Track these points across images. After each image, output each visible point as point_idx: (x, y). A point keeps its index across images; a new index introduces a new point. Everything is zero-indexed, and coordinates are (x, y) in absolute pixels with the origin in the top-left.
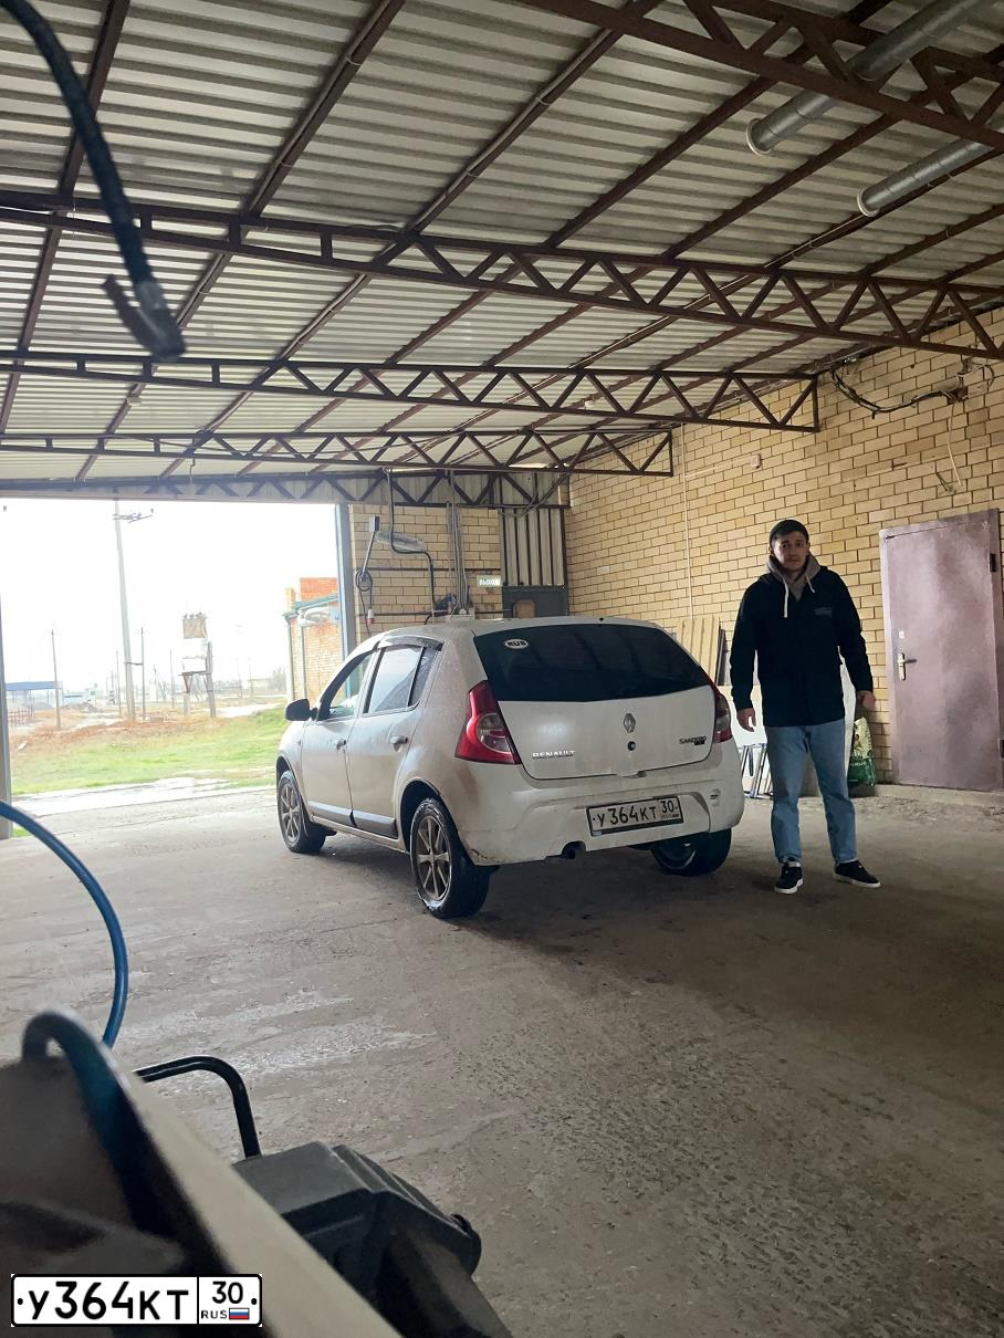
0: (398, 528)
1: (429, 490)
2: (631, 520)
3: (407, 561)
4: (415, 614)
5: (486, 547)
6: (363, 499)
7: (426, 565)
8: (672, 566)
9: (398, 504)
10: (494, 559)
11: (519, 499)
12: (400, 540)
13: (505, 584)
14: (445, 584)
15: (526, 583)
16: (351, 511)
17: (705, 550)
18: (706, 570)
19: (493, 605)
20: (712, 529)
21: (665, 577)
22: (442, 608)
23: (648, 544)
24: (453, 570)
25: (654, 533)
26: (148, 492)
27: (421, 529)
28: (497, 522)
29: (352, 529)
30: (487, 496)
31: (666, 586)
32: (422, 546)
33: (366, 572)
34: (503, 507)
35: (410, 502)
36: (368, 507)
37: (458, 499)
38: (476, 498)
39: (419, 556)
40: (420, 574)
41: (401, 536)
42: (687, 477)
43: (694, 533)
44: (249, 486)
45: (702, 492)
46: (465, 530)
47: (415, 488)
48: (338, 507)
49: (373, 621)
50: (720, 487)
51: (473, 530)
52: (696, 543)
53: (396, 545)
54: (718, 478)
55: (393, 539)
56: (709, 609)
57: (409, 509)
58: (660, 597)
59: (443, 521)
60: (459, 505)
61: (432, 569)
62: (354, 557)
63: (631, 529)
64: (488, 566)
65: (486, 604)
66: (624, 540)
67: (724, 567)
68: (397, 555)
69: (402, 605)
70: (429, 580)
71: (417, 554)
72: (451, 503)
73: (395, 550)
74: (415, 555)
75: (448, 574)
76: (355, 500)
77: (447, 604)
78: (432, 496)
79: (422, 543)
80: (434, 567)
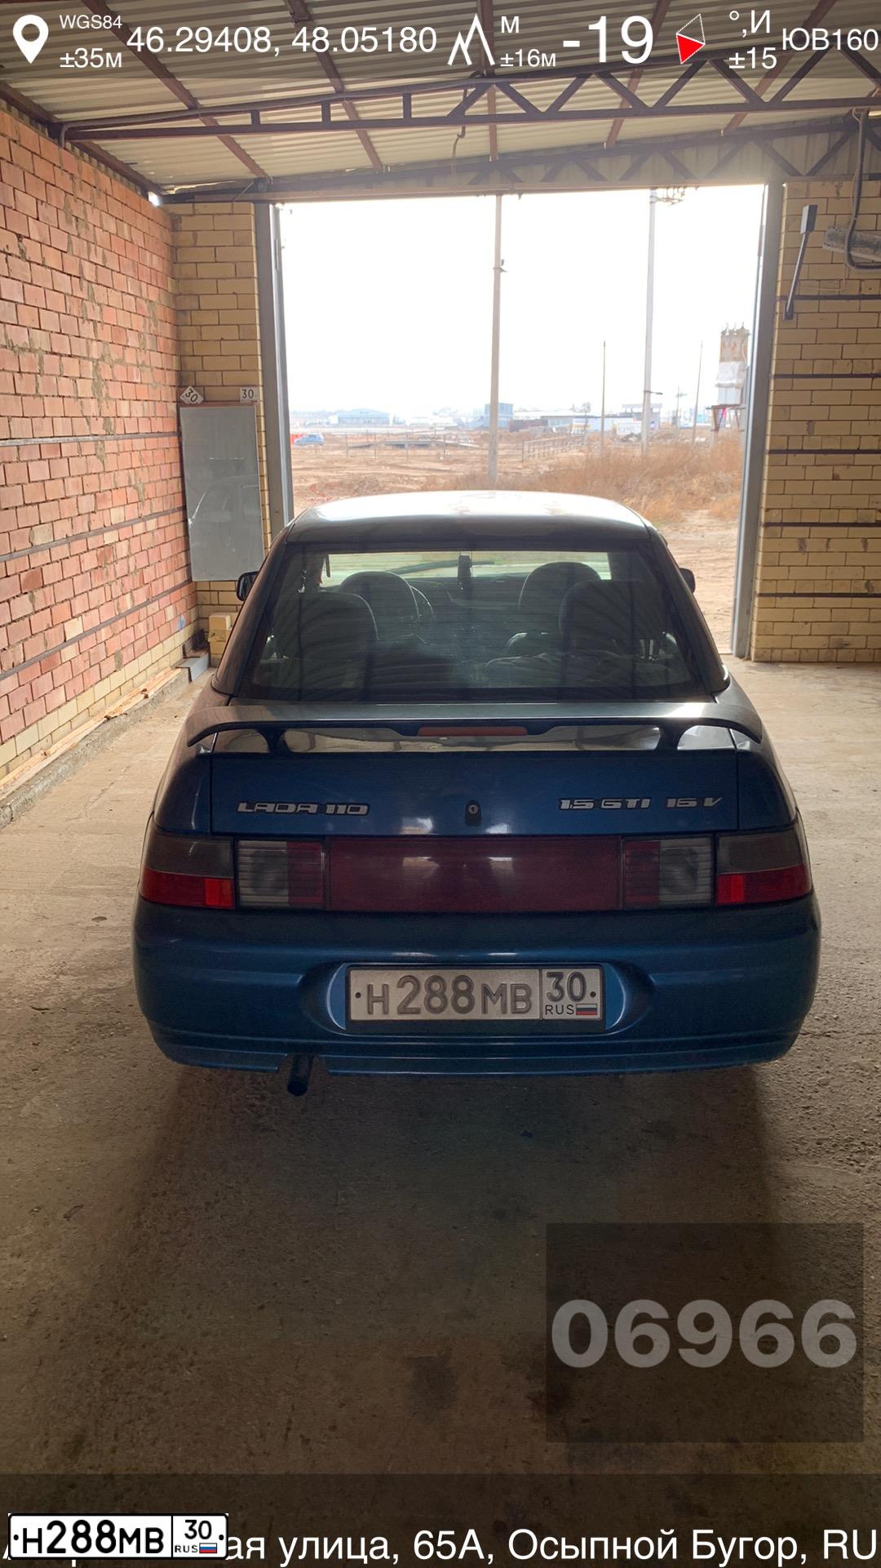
0: (867, 222)
3: (872, 283)
6: (814, 171)
12: (866, 245)
16: (787, 195)
26: (473, 183)
29: (783, 229)
36: (815, 185)
41: (868, 236)
44: (625, 162)
48: (767, 187)
53: (855, 254)
55: (851, 244)
62: (779, 277)
68: (855, 273)
69: (852, 360)
73: (853, 263)
76: (799, 175)
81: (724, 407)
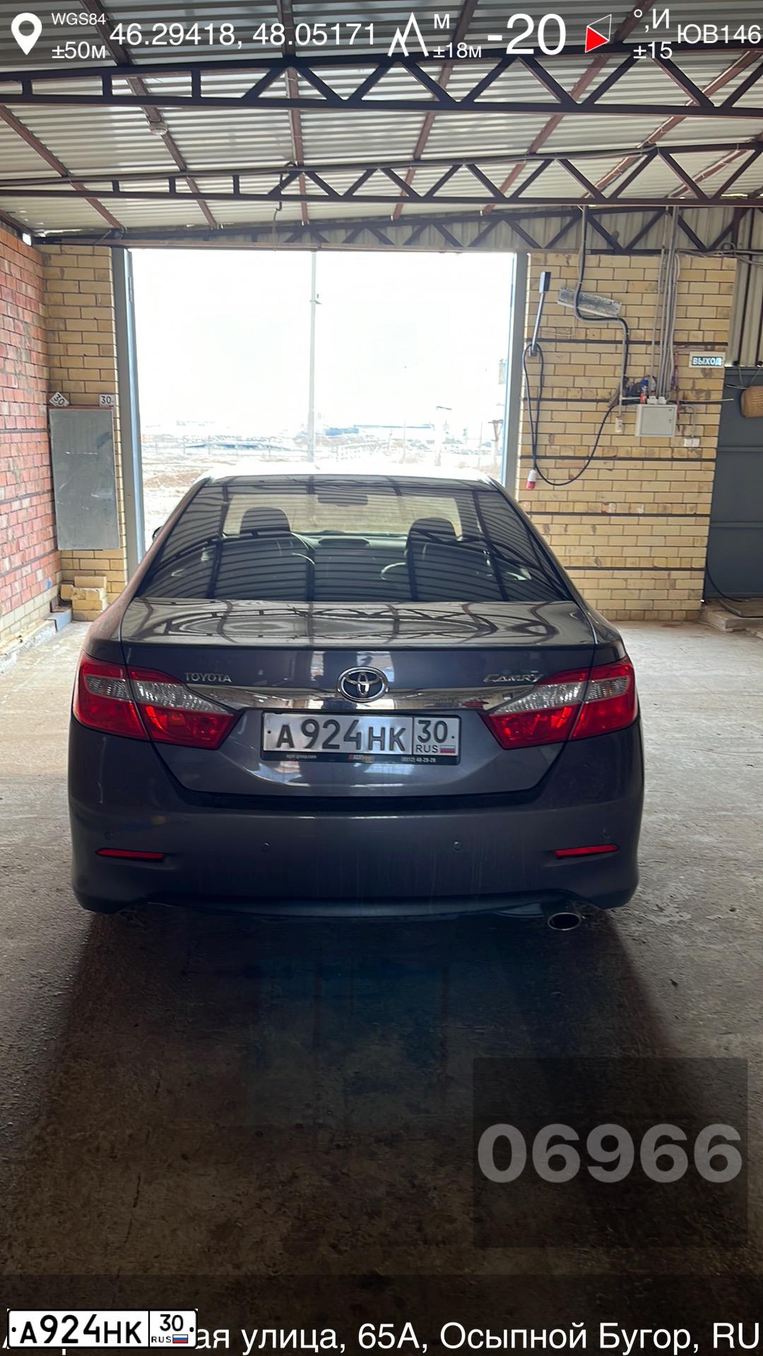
0: (589, 285)
1: (644, 231)
3: (594, 331)
4: (597, 401)
5: (712, 313)
7: (620, 336)
9: (594, 252)
10: (722, 329)
12: (590, 302)
13: (736, 363)
14: (643, 363)
16: (530, 262)
19: (709, 392)
22: (633, 393)
24: (657, 343)
27: (622, 286)
28: (732, 276)
30: (729, 239)
32: (618, 309)
33: (537, 346)
34: (749, 256)
35: (615, 249)
37: (684, 242)
38: (712, 242)
39: (613, 324)
40: (611, 348)
41: (591, 296)
46: (684, 287)
47: (624, 230)
48: (516, 255)
51: (694, 288)
53: (582, 309)
59: (653, 275)
60: (683, 252)
61: (628, 342)
62: (526, 324)
64: (709, 338)
65: (698, 391)
68: (582, 323)
69: (581, 388)
70: (623, 357)
71: (610, 322)
72: (670, 248)
73: (580, 316)
74: (606, 322)
75: (651, 349)
76: (541, 248)
77: (641, 390)
78: (646, 239)
79: (618, 306)
80: (632, 339)
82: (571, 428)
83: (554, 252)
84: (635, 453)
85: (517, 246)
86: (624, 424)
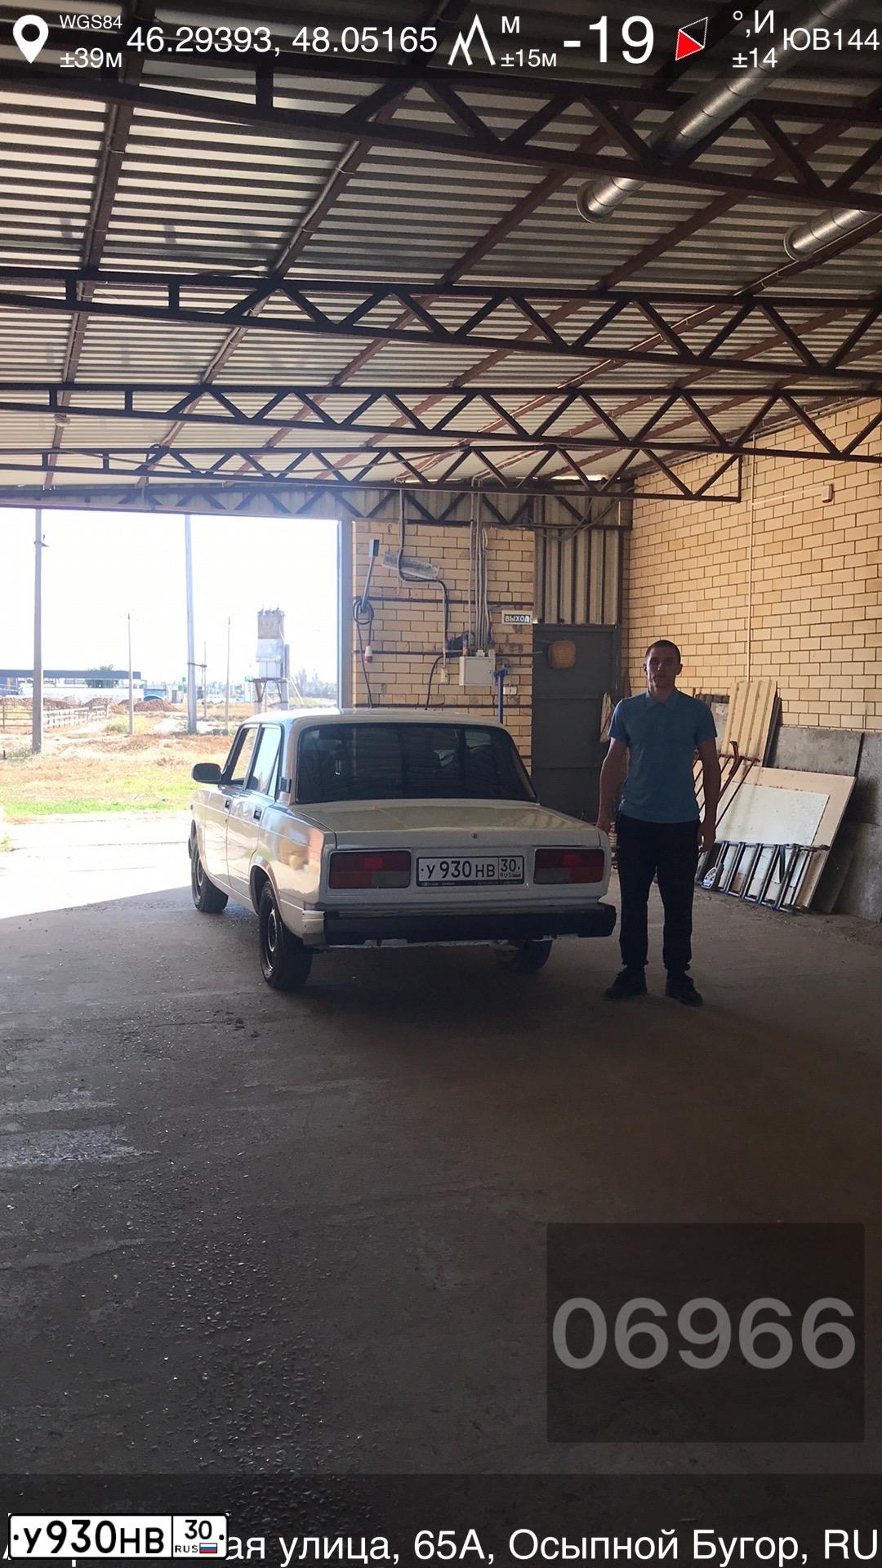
0: (410, 551)
1: (453, 506)
2: (695, 552)
3: (417, 591)
4: (424, 654)
5: (518, 577)
6: (372, 515)
7: (441, 596)
8: (731, 613)
9: (411, 522)
10: (527, 591)
11: (567, 518)
12: (411, 566)
13: (541, 621)
14: (464, 620)
15: (568, 621)
16: (354, 530)
17: (769, 598)
18: (768, 622)
19: (521, 646)
20: (776, 573)
21: (723, 626)
22: (455, 647)
23: (707, 583)
24: (473, 602)
25: (715, 570)
26: (123, 502)
27: (437, 553)
28: (532, 546)
29: (354, 552)
30: (526, 515)
31: (725, 637)
32: (437, 572)
33: (366, 602)
34: (543, 530)
35: (428, 520)
36: (374, 525)
37: (488, 516)
38: (511, 516)
39: (433, 585)
40: (433, 606)
41: (412, 560)
42: (757, 504)
43: (757, 576)
44: (238, 498)
45: (769, 526)
46: (492, 555)
47: (435, 504)
48: (341, 522)
49: (370, 659)
50: (789, 521)
51: (501, 555)
52: (759, 587)
53: (404, 570)
54: (786, 509)
55: (402, 564)
56: (768, 670)
57: (423, 529)
58: (717, 649)
59: (464, 543)
60: (489, 525)
61: (448, 601)
62: (354, 584)
63: (693, 563)
64: (517, 599)
65: (512, 645)
66: (684, 576)
67: (787, 621)
68: (405, 584)
69: (408, 642)
70: (444, 614)
71: (430, 583)
72: (478, 521)
73: (403, 577)
74: (427, 583)
75: (468, 607)
76: (362, 516)
77: (462, 643)
78: (456, 511)
79: (437, 570)
80: (451, 598)
81: (265, 680)
82: (400, 678)
83: (377, 521)
84: (462, 700)
85: (341, 515)
86: (449, 674)
